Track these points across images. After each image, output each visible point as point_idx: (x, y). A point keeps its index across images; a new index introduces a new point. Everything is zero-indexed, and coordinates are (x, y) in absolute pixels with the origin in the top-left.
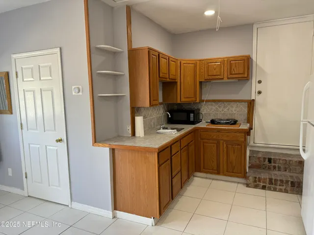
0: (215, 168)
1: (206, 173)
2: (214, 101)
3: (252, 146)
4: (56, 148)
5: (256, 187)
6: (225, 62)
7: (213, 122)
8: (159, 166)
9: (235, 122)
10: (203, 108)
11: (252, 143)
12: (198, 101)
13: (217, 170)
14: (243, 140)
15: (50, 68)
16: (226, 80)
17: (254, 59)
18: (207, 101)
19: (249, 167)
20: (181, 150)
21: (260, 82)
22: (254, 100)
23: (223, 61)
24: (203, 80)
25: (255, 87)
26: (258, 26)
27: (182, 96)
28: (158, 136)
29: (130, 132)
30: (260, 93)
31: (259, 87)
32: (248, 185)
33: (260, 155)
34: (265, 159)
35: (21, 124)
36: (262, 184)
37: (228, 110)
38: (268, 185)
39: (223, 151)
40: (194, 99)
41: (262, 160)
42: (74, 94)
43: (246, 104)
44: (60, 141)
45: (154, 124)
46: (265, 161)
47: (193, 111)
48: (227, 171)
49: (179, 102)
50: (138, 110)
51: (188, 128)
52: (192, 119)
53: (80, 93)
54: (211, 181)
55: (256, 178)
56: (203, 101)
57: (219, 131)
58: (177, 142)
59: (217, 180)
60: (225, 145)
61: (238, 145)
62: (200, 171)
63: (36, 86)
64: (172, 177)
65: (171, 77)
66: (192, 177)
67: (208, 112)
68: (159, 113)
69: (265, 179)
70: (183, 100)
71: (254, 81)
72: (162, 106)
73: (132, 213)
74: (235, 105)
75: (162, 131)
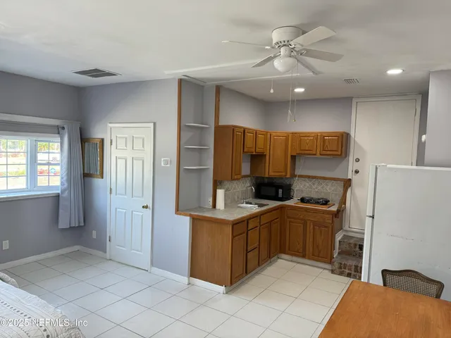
0: (301, 250)
1: (292, 255)
2: (309, 177)
3: (346, 231)
4: (141, 214)
5: (341, 274)
6: (319, 137)
7: (303, 200)
8: (233, 237)
9: (326, 202)
10: (295, 185)
11: (346, 227)
12: (288, 176)
13: (302, 253)
14: (331, 222)
15: (143, 140)
16: (318, 156)
17: (352, 134)
18: (301, 176)
19: (339, 253)
20: (261, 226)
21: (358, 160)
22: (350, 180)
23: (316, 136)
24: (295, 154)
25: (352, 165)
26: (357, 101)
27: (271, 170)
28: (238, 210)
29: (211, 203)
30: (357, 172)
31: (357, 166)
32: (333, 272)
33: (352, 241)
34: (355, 245)
35: (111, 189)
36: (347, 271)
37: (323, 187)
38: (353, 273)
39: (310, 232)
40: (284, 174)
41: (352, 245)
42: (162, 165)
43: (342, 183)
44: (146, 207)
45: (238, 198)
46: (355, 248)
47: (281, 187)
48: (313, 255)
49: (267, 176)
50: (220, 183)
51: (273, 204)
52: (280, 195)
53: (168, 165)
54: (295, 264)
55: (341, 264)
56: (296, 176)
57: (307, 210)
58: (257, 217)
59: (302, 263)
60: (312, 226)
61: (326, 227)
62: (285, 253)
63: (128, 154)
64: (247, 250)
65: (258, 150)
66: (275, 258)
67: (300, 188)
68: (245, 186)
69: (350, 266)
70: (272, 174)
71: (351, 159)
72: (249, 178)
73: (206, 280)
74: (330, 183)
75: (244, 205)
